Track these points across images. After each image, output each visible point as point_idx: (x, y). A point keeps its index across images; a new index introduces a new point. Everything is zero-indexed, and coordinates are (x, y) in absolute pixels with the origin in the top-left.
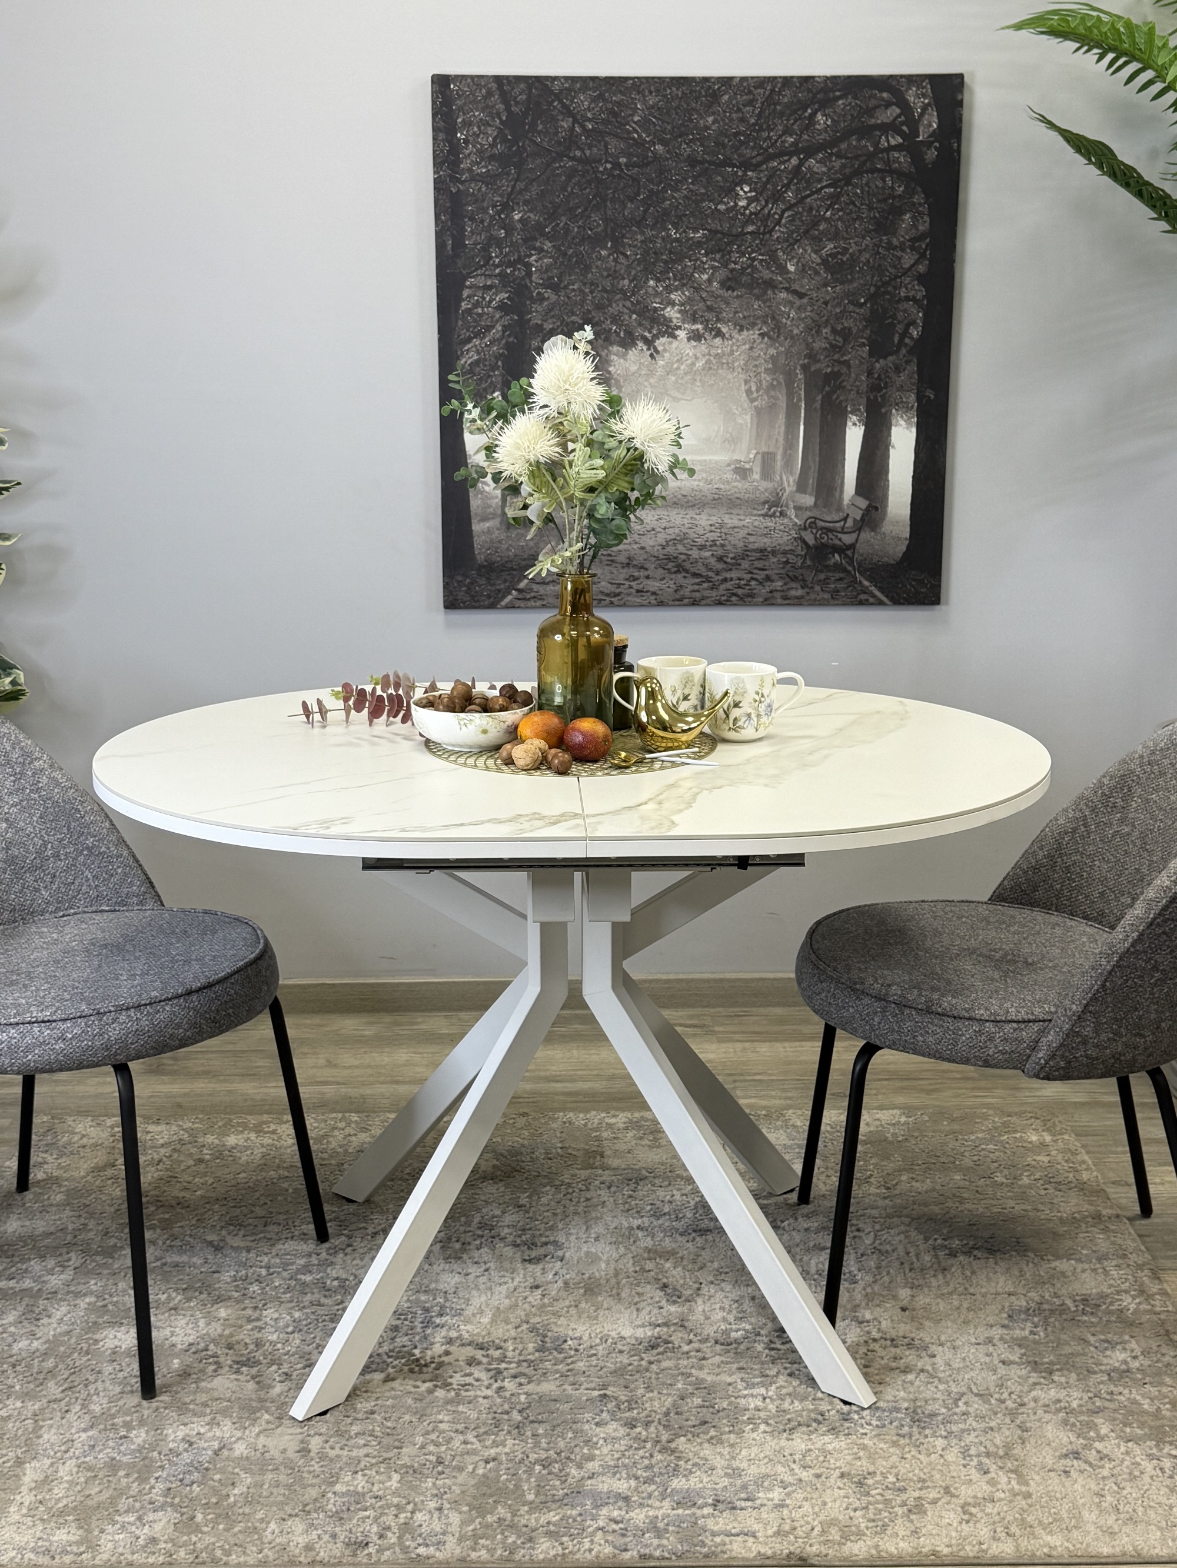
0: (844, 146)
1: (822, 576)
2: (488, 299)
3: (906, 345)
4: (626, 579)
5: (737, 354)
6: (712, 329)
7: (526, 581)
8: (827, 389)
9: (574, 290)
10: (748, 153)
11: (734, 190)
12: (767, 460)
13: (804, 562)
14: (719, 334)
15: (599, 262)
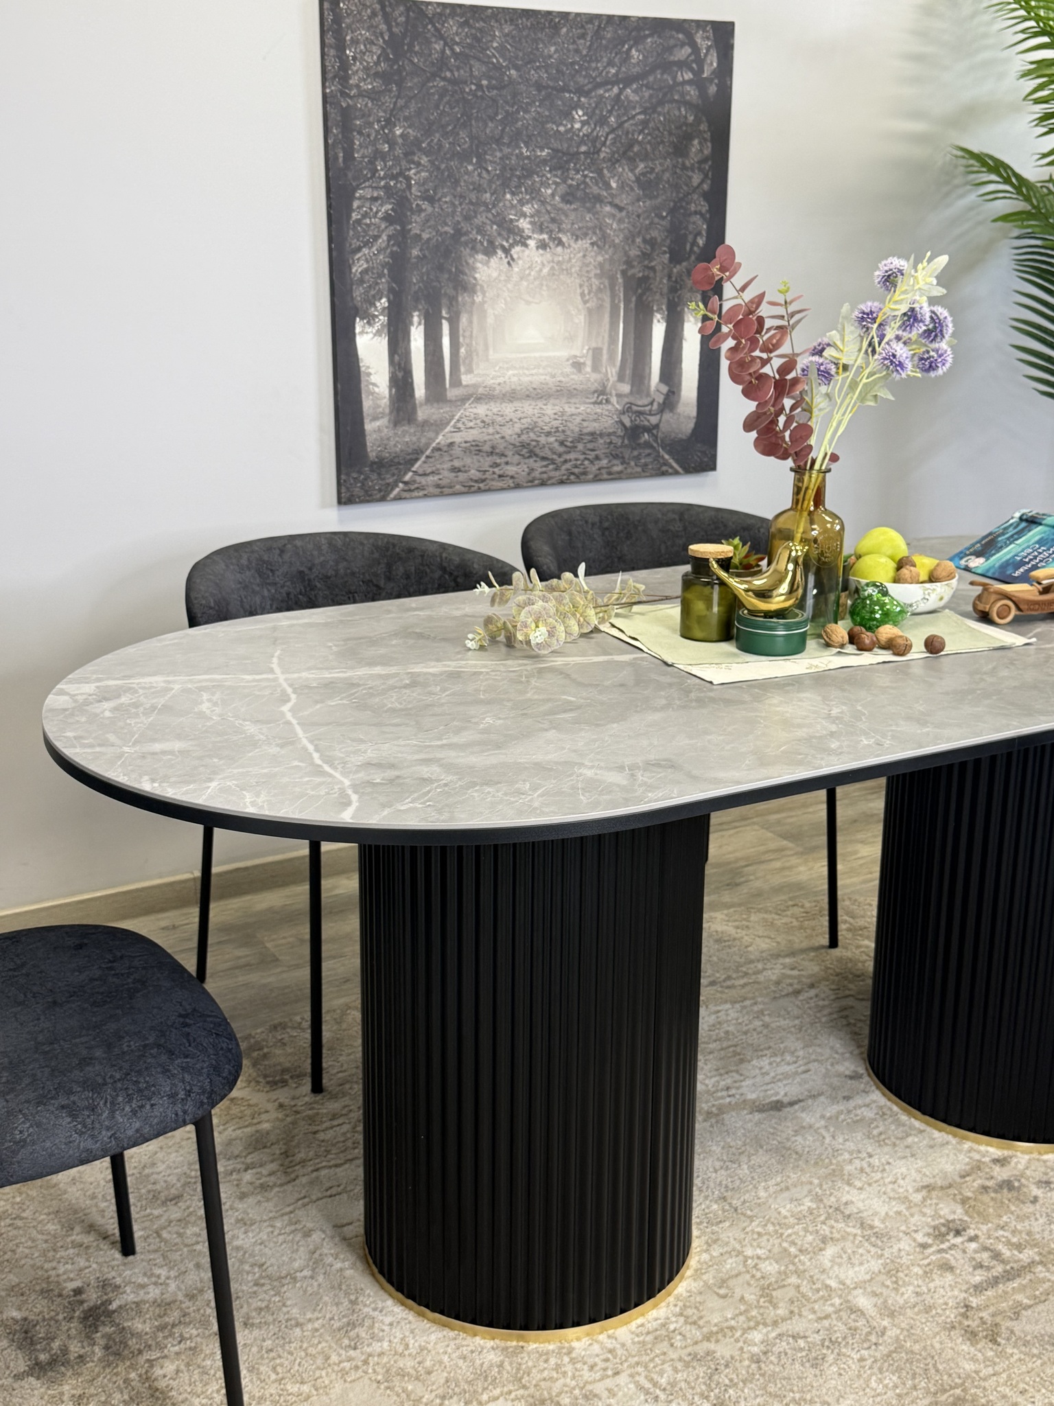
0: (651, 79)
1: (636, 453)
2: (375, 209)
3: (695, 253)
4: (491, 466)
5: (574, 261)
6: (555, 239)
7: (410, 474)
8: (640, 291)
9: (446, 202)
10: (581, 80)
11: (571, 113)
12: (596, 353)
13: (623, 442)
14: (560, 243)
15: (466, 177)
